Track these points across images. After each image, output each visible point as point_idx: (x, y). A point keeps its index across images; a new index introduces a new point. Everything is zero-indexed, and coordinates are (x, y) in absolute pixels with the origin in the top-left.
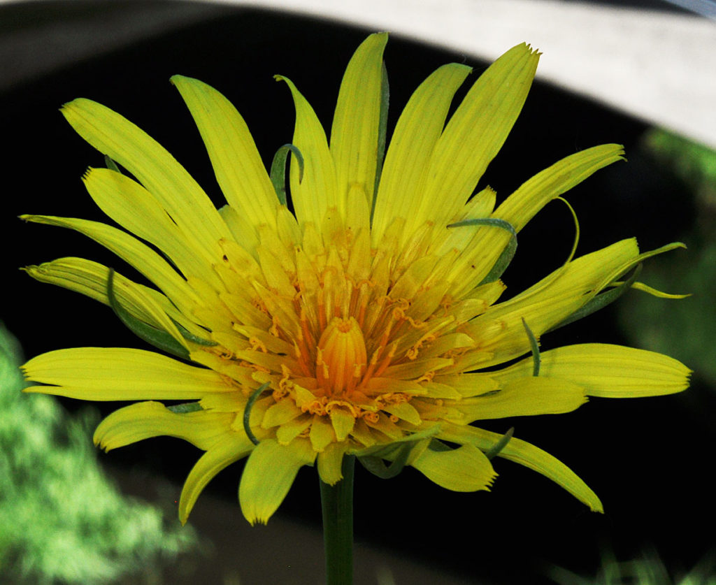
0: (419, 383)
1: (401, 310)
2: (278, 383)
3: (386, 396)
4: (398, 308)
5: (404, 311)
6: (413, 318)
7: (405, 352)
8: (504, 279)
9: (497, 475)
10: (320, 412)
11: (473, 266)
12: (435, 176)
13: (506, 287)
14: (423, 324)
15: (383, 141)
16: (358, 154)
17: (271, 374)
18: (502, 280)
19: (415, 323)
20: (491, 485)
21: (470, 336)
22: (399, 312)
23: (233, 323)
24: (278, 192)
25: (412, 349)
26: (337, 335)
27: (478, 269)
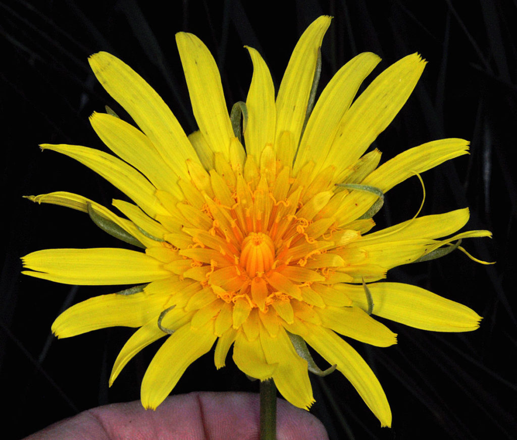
0: (300, 288)
1: (302, 227)
2: (205, 274)
3: (277, 294)
4: (300, 226)
5: (304, 228)
6: (309, 237)
7: (298, 260)
8: (375, 218)
9: (315, 401)
10: (228, 301)
11: (356, 205)
12: (341, 135)
13: (375, 225)
14: (315, 242)
15: (312, 101)
16: (295, 107)
17: (203, 266)
18: (373, 219)
19: (309, 240)
20: (310, 407)
21: (342, 258)
22: (300, 228)
23: (183, 226)
24: (234, 126)
25: (303, 259)
26: (251, 246)
27: (360, 207)
